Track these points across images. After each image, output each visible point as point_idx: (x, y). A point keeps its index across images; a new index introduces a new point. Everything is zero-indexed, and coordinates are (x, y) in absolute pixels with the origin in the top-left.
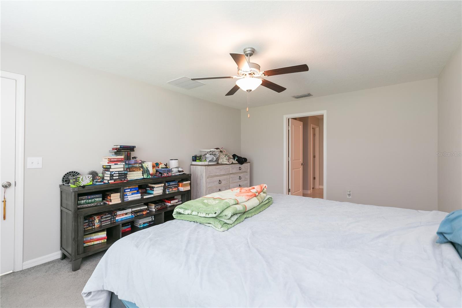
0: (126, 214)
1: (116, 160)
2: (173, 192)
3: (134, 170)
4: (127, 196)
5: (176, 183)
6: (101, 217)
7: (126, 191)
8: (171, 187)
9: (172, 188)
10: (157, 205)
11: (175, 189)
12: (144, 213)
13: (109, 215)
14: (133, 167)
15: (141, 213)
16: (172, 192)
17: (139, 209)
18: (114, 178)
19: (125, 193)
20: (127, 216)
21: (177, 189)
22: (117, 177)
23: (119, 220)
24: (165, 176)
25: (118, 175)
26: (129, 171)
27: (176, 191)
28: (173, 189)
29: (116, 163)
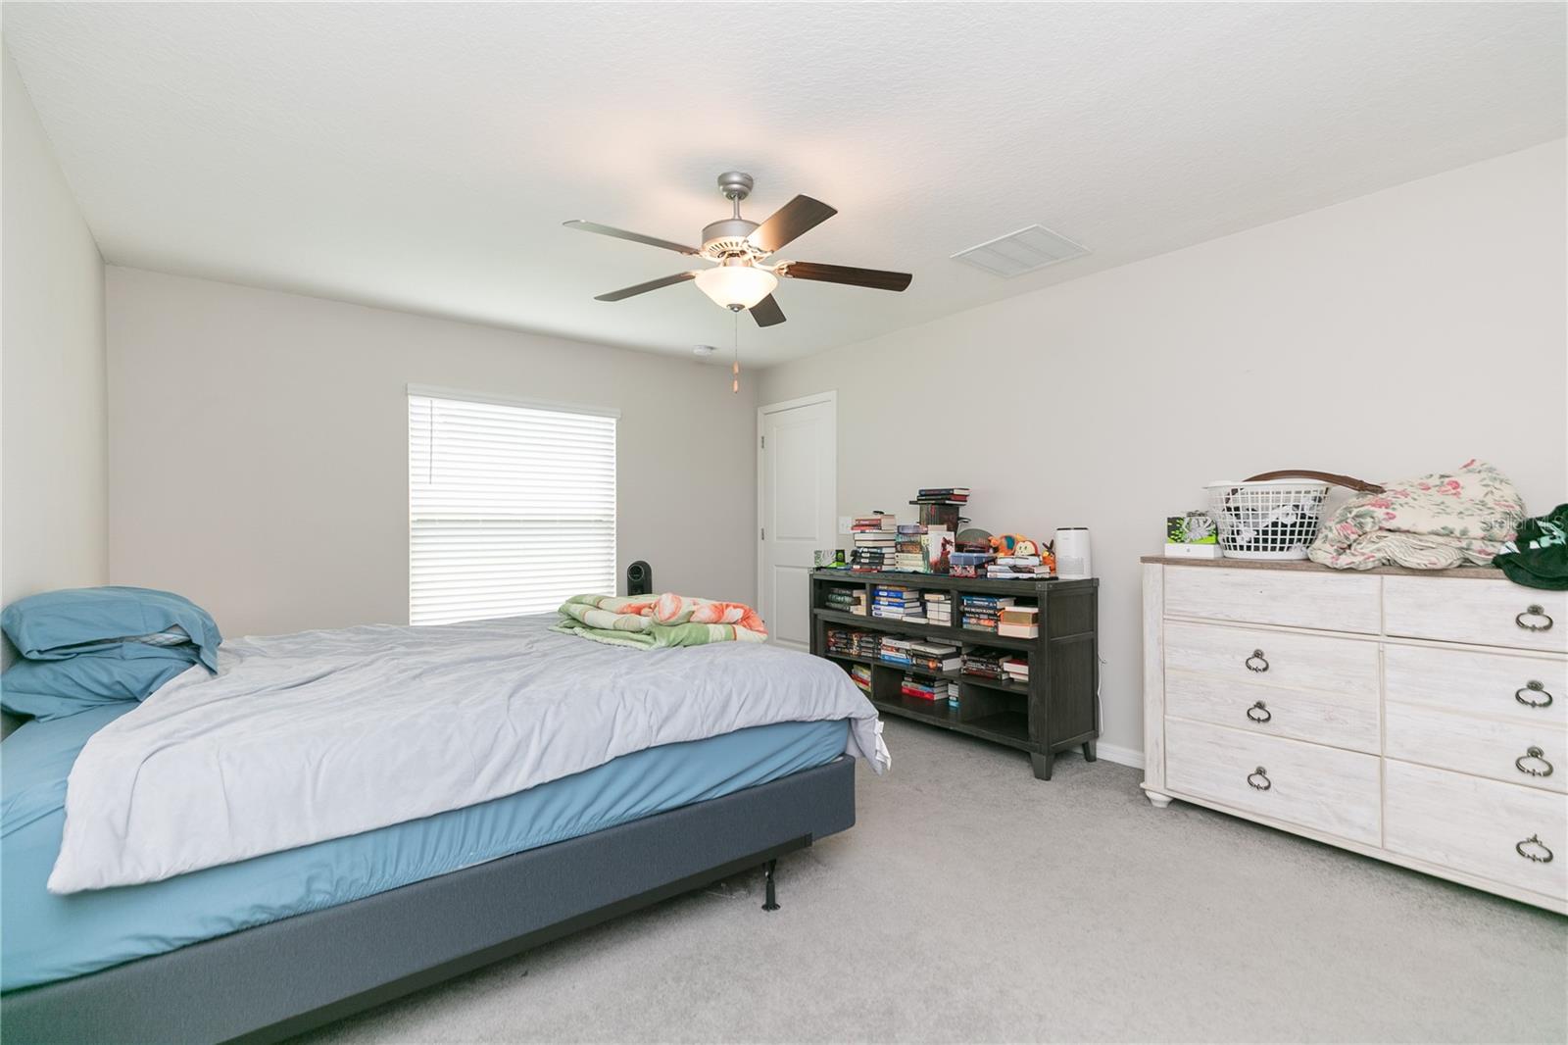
0: (898, 650)
1: (867, 523)
2: (979, 628)
3: (910, 548)
4: (878, 606)
5: (991, 605)
6: (861, 637)
7: (881, 593)
8: (978, 614)
9: (982, 616)
10: (974, 661)
11: (986, 623)
12: (931, 665)
13: (871, 640)
14: (912, 543)
15: (925, 662)
16: (975, 628)
17: (922, 648)
18: (862, 561)
19: (877, 598)
20: (898, 655)
21: (992, 623)
22: (867, 561)
23: (886, 658)
24: (969, 575)
25: (868, 555)
26: (899, 549)
27: (989, 630)
28: (982, 622)
29: (863, 528)
